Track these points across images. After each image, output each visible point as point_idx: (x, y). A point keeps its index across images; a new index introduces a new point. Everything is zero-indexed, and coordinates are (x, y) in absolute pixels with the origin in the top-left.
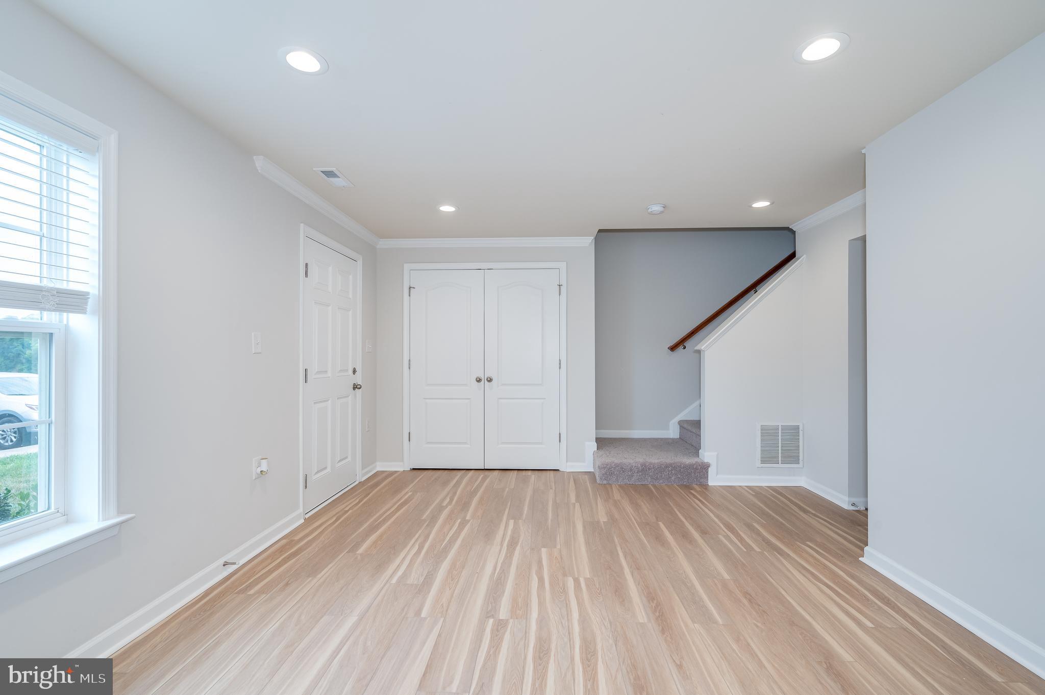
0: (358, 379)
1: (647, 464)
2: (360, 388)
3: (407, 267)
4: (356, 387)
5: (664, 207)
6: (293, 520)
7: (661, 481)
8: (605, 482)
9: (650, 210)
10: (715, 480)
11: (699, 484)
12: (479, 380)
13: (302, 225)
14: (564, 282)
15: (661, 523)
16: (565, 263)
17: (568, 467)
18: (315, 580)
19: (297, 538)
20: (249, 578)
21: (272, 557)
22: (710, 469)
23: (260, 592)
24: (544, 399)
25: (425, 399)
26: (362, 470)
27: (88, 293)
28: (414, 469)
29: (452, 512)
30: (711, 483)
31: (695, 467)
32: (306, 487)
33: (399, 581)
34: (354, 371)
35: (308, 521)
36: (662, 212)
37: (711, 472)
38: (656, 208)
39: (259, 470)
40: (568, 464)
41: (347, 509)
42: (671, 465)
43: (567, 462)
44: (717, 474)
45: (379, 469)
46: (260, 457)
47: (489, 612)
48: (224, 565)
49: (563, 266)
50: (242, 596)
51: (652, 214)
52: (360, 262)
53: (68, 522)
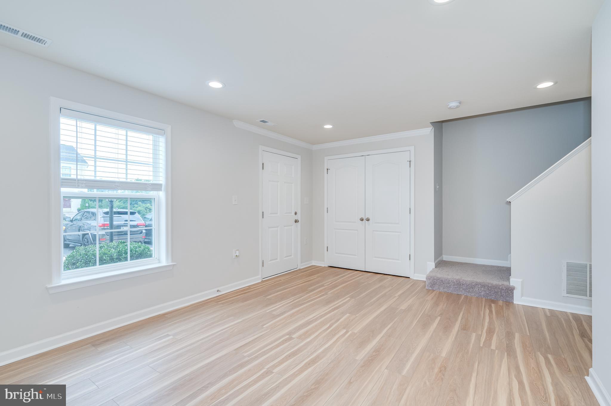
0: (298, 217)
1: (461, 281)
2: (298, 222)
3: (326, 158)
4: (296, 221)
5: (460, 103)
6: (256, 279)
7: (473, 294)
8: (430, 288)
9: (449, 106)
10: (519, 300)
11: (505, 300)
12: (362, 220)
13: (260, 146)
14: (412, 159)
15: (439, 318)
16: (414, 146)
17: (415, 277)
18: (242, 304)
19: (252, 287)
20: (223, 298)
21: (237, 292)
22: (515, 291)
23: (222, 304)
24: (401, 232)
25: (335, 229)
26: (301, 263)
27: (162, 184)
28: (330, 267)
29: (325, 288)
30: (515, 302)
31: (501, 287)
32: (263, 266)
33: (269, 312)
34: (296, 213)
35: (263, 282)
36: (457, 107)
37: (517, 294)
38: (453, 104)
39: (236, 255)
40: (415, 274)
41: (282, 279)
42: (480, 284)
43: (414, 273)
44: (522, 295)
45: (313, 264)
46: (236, 250)
47: (290, 333)
48: (217, 291)
49: (412, 148)
50: (216, 303)
51: (450, 108)
52: (299, 159)
53: (159, 262)
